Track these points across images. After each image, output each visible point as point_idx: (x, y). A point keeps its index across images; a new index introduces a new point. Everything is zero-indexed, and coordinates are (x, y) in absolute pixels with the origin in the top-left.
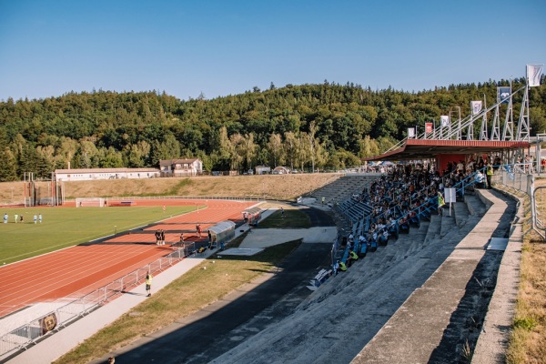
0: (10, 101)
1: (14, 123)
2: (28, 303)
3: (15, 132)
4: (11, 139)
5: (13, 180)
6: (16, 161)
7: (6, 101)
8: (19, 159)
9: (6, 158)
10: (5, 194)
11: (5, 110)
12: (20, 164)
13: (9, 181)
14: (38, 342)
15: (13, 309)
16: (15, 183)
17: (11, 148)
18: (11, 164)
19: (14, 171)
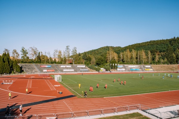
0: (174, 38)
1: (176, 45)
2: (175, 104)
3: (176, 48)
4: (175, 50)
5: (175, 64)
6: (176, 58)
7: (173, 38)
8: (177, 57)
9: (173, 56)
10: (172, 68)
11: (173, 41)
12: (177, 58)
13: (173, 64)
14: (177, 117)
15: (170, 105)
16: (176, 65)
17: (175, 53)
18: (174, 58)
19: (175, 61)
